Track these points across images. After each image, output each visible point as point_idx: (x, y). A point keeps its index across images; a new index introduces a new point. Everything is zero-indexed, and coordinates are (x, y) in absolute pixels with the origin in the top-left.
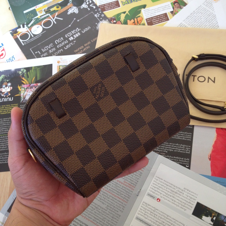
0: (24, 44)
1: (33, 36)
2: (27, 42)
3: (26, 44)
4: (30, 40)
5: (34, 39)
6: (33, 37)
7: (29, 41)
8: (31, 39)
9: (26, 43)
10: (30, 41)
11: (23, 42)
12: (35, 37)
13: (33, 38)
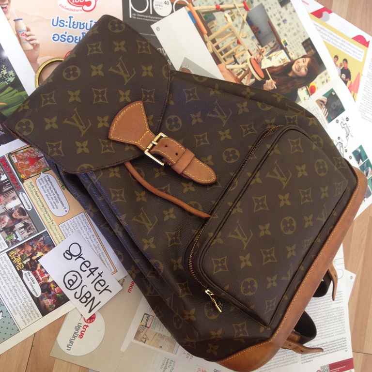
0: (132, 15)
1: (151, 13)
2: (138, 15)
3: (135, 18)
4: (144, 16)
5: (150, 19)
6: (151, 15)
7: (142, 16)
8: (146, 16)
9: (136, 16)
10: (144, 19)
11: (132, 9)
12: (154, 18)
13: (149, 17)
